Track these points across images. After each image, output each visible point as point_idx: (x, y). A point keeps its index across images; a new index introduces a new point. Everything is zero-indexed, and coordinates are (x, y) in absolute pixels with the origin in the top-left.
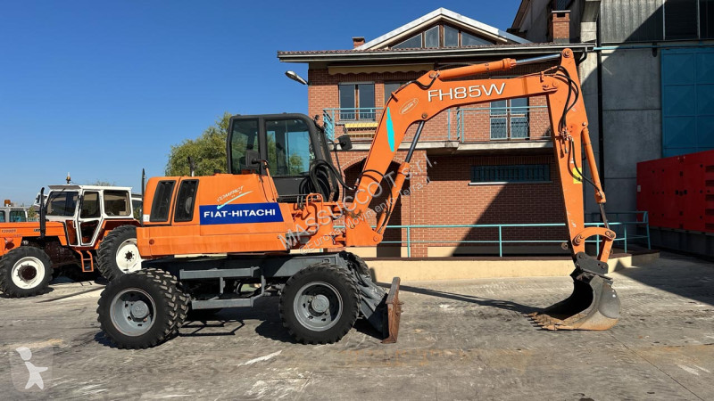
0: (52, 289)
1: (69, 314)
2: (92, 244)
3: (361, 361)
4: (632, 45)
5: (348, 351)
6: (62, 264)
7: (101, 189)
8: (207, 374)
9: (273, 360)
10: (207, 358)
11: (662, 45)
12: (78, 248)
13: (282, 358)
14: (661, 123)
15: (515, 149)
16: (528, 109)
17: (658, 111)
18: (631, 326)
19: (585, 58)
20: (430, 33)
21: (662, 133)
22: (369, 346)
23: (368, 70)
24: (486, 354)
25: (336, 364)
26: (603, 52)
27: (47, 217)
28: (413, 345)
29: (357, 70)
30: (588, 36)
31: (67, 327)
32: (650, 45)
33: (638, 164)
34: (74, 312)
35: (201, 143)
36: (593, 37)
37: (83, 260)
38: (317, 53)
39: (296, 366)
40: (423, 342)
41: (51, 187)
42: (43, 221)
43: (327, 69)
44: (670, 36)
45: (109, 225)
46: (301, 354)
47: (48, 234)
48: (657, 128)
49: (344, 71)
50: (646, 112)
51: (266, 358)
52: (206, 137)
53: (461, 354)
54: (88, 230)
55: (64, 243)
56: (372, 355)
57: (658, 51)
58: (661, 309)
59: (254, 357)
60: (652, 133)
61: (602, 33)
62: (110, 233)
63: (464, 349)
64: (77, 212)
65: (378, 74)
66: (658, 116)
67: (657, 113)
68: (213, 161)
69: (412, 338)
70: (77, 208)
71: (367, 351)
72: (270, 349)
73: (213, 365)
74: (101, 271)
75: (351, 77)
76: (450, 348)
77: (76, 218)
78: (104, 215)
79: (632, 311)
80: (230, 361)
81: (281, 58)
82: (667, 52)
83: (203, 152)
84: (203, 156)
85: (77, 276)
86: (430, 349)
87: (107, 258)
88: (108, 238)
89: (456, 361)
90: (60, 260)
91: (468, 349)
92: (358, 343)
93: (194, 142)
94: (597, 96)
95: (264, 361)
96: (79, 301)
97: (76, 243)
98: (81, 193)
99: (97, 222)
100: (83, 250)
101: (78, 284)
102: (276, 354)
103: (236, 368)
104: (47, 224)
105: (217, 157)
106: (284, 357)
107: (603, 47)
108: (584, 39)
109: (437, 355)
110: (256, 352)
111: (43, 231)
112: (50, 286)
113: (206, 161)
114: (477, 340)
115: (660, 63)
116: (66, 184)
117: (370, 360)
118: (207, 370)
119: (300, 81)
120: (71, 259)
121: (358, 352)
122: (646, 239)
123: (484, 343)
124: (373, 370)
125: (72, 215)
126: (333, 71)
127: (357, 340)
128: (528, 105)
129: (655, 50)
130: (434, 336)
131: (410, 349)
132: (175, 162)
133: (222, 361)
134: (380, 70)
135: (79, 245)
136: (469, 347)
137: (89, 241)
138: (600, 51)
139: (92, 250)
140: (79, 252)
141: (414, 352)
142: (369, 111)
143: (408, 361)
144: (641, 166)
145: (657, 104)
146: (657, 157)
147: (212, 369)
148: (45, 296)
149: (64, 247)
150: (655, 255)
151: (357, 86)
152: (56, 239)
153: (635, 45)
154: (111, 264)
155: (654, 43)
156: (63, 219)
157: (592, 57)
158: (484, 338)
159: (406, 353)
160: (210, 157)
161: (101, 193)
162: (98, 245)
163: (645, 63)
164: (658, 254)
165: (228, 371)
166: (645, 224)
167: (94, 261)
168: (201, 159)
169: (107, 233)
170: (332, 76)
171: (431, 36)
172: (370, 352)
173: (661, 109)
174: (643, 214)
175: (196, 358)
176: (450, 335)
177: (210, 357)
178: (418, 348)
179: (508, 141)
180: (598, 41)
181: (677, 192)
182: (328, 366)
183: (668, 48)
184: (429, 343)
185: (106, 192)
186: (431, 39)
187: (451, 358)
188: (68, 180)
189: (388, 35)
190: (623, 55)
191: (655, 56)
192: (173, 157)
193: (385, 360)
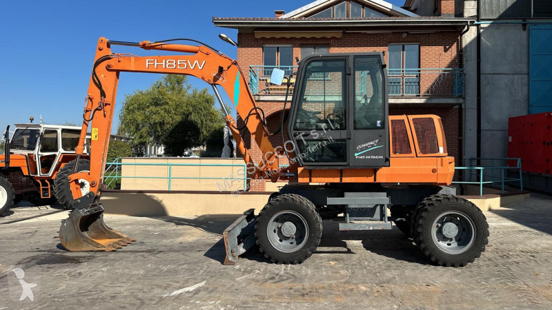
0: (12, 213)
1: (19, 237)
2: (50, 174)
3: (281, 295)
4: (505, 21)
5: (268, 283)
6: (25, 190)
7: (59, 128)
8: (134, 305)
9: (197, 291)
10: (136, 286)
11: (530, 21)
12: (38, 178)
13: (205, 289)
14: (529, 86)
15: (409, 104)
16: (419, 71)
17: (527, 76)
18: (524, 263)
19: (468, 30)
20: (339, 7)
21: (529, 93)
22: (288, 279)
23: (288, 35)
24: (399, 290)
25: (257, 299)
26: (482, 26)
27: (11, 151)
28: (329, 278)
29: (278, 35)
30: (470, 12)
31: (15, 250)
32: (521, 21)
33: (510, 119)
34: (25, 235)
35: (149, 94)
36: (474, 13)
37: (41, 187)
38: (246, 19)
39: (218, 299)
40: (338, 275)
41: (17, 125)
42: (8, 154)
43: (254, 34)
44: (538, 14)
45: (66, 158)
46: (224, 286)
47: (12, 165)
48: (525, 90)
49: (268, 35)
50: (516, 77)
51: (191, 289)
52: (154, 89)
53: (375, 290)
54: (47, 162)
55: (26, 172)
56: (291, 289)
57: (527, 26)
58: (545, 246)
59: (181, 288)
60: (521, 94)
61: (482, 10)
62: (66, 165)
63: (377, 284)
64: (38, 147)
65: (296, 39)
66: (526, 80)
67: (525, 77)
68: (158, 108)
69: (327, 271)
70: (38, 144)
71: (286, 284)
72: (195, 279)
73: (140, 295)
74: (57, 197)
75: (273, 40)
76: (364, 283)
77: (37, 152)
78: (61, 150)
79: (520, 247)
80: (157, 291)
81: (215, 23)
82: (535, 27)
83: (151, 101)
84: (151, 104)
85: (36, 201)
86: (345, 283)
87: (62, 187)
88: (64, 170)
89: (371, 298)
90: (22, 187)
91: (381, 284)
92: (277, 274)
93: (144, 92)
94: (476, 62)
95: (188, 292)
96: (33, 224)
97: (36, 173)
98: (42, 130)
99: (55, 156)
100: (43, 180)
101: (36, 208)
102: (201, 285)
103: (161, 299)
104: (11, 156)
105: (162, 105)
106: (207, 289)
107: (482, 22)
108: (466, 15)
109: (352, 290)
110: (182, 282)
111: (7, 162)
112: (11, 210)
113: (153, 108)
114: (388, 275)
115: (529, 36)
116: (29, 123)
117: (289, 295)
118: (134, 301)
119: (230, 42)
120: (31, 187)
121: (278, 284)
122: (519, 181)
123: (395, 278)
124: (292, 306)
125: (34, 149)
126: (258, 35)
127: (277, 272)
128: (419, 67)
129: (524, 25)
130: (347, 269)
131: (326, 283)
132: (128, 109)
133: (150, 291)
134: (298, 35)
135: (38, 175)
136: (381, 282)
137: (47, 172)
138: (479, 24)
139: (50, 180)
140: (39, 181)
141: (330, 286)
142: (288, 68)
143: (325, 296)
144: (512, 121)
145: (525, 70)
146: (524, 113)
147: (139, 299)
148: (7, 219)
149: (26, 176)
150: (526, 195)
151: (278, 48)
152: (19, 169)
153: (508, 21)
154: (65, 192)
155: (524, 20)
156: (26, 153)
157: (473, 30)
158: (395, 273)
159: (323, 288)
160: (156, 104)
161: (59, 131)
162: (55, 175)
163: (515, 35)
164: (529, 194)
165: (154, 302)
166: (518, 170)
167: (52, 189)
168: (149, 106)
169: (63, 165)
170: (257, 39)
171: (340, 9)
172: (290, 285)
173: (528, 74)
174: (517, 161)
175: (126, 286)
176: (362, 269)
177: (139, 286)
178: (333, 282)
179: (402, 97)
180: (478, 17)
181: (544, 143)
182: (250, 299)
183: (535, 24)
184: (343, 277)
185: (63, 130)
186: (339, 12)
187: (365, 293)
188: (32, 120)
189: (304, 8)
190: (498, 29)
191: (524, 30)
192: (126, 104)
193: (303, 295)
